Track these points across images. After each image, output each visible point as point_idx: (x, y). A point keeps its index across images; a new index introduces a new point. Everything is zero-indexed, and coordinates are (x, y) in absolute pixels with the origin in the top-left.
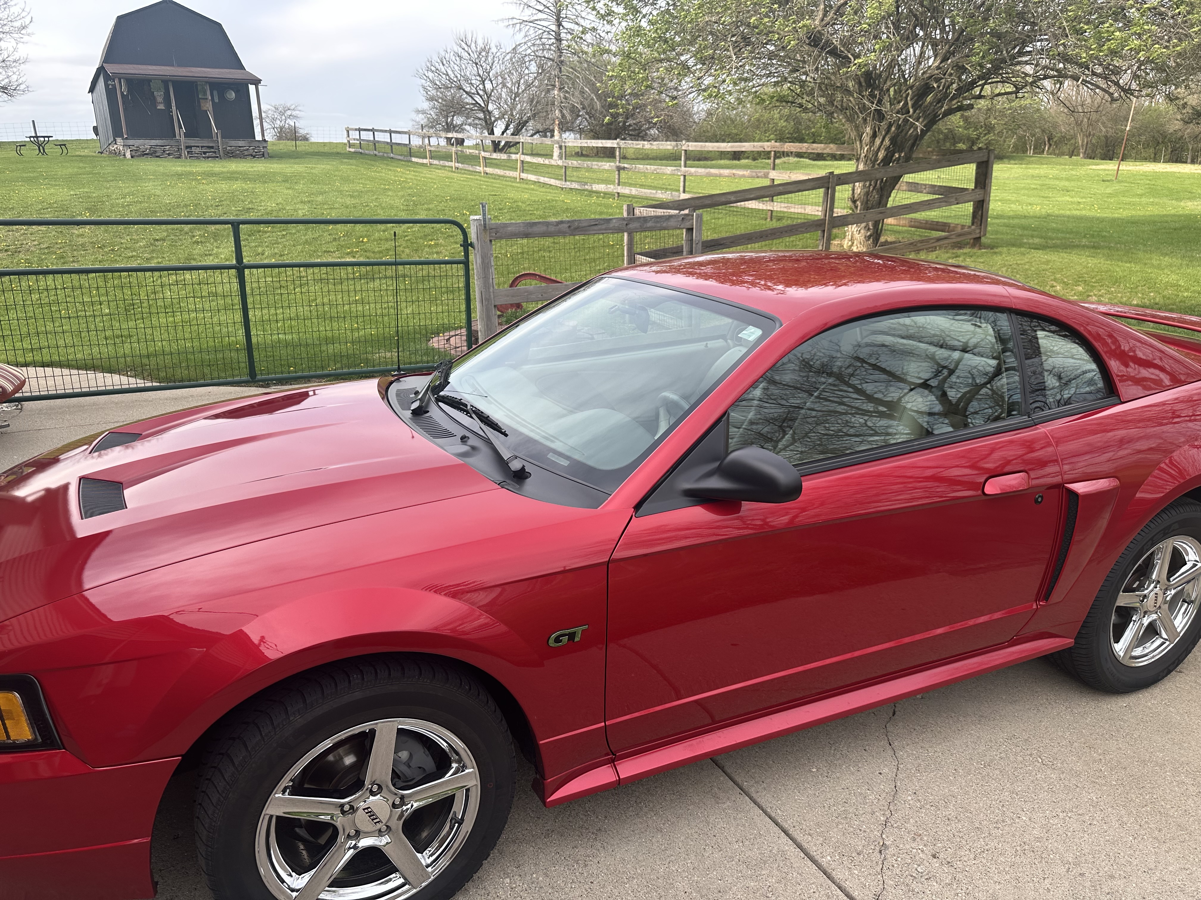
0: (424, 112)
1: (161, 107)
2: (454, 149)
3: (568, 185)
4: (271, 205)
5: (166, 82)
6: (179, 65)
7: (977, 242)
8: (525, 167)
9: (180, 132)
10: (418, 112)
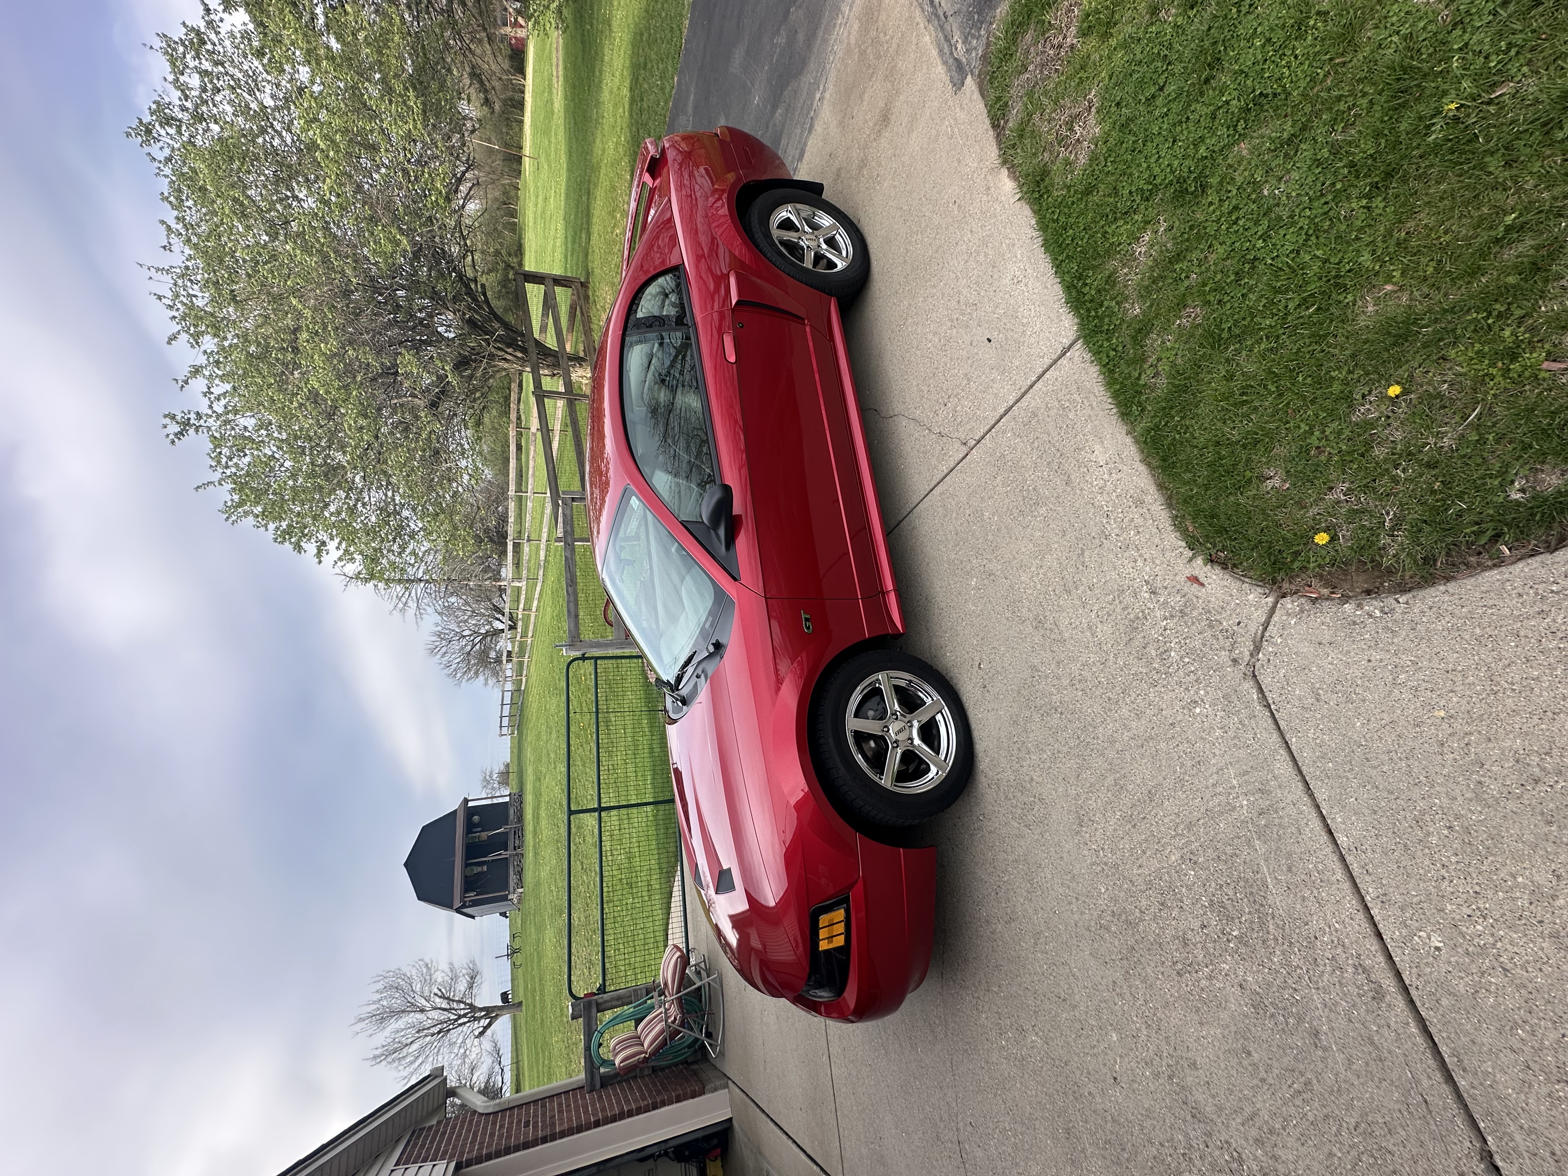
0: (486, 680)
1: (485, 868)
2: (515, 659)
3: (540, 577)
4: (557, 790)
5: (467, 865)
6: (454, 856)
7: (584, 285)
8: (527, 608)
9: (504, 854)
10: (486, 684)
